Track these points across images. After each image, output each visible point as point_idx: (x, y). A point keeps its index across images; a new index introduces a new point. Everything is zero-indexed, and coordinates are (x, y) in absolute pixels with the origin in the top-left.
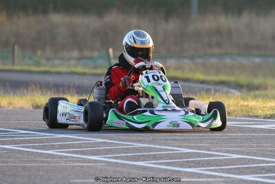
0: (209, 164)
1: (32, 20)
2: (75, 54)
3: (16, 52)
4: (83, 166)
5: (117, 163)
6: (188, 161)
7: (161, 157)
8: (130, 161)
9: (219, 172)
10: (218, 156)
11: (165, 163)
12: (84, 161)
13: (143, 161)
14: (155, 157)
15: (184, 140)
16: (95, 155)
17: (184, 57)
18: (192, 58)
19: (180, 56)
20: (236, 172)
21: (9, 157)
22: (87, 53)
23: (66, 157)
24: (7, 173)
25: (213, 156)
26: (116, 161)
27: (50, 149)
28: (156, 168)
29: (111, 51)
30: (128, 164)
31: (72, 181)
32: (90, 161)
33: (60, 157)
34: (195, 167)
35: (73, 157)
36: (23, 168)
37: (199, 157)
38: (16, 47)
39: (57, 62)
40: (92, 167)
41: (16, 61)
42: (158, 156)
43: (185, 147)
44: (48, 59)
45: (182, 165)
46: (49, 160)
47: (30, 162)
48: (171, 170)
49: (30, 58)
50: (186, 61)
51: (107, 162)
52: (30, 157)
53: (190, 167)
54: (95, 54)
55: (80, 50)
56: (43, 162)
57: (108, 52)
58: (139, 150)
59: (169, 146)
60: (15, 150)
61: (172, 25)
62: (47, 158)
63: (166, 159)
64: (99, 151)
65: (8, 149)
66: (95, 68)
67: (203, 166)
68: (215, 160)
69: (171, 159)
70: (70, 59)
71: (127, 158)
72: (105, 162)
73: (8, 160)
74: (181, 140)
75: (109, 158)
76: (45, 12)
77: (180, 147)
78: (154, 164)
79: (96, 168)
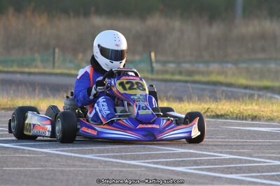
0: (250, 170)
1: (73, 22)
3: (56, 56)
4: (121, 171)
5: (157, 168)
6: (229, 167)
7: (201, 163)
8: (170, 166)
9: (260, 178)
10: (260, 162)
11: (206, 169)
12: (123, 165)
13: (183, 166)
14: (195, 163)
15: (226, 145)
16: (134, 160)
17: (228, 62)
18: (235, 63)
19: (223, 60)
20: (278, 178)
21: (47, 161)
23: (106, 162)
24: (45, 177)
25: (254, 162)
26: (155, 166)
27: (89, 154)
28: (197, 174)
29: (153, 55)
30: (169, 170)
32: (130, 166)
33: (100, 162)
34: (237, 173)
35: (112, 162)
36: (62, 172)
37: (240, 163)
38: (57, 50)
40: (131, 172)
41: (56, 65)
42: (199, 162)
43: (226, 153)
45: (222, 171)
46: (88, 164)
47: (69, 166)
48: (211, 176)
49: (71, 62)
50: (230, 65)
51: (147, 167)
52: (69, 161)
53: (231, 173)
54: (137, 58)
56: (81, 166)
57: (150, 55)
58: (180, 155)
59: (210, 152)
60: (54, 154)
61: (216, 30)
62: (86, 162)
63: (207, 165)
64: (138, 156)
65: (46, 153)
67: (244, 173)
68: (257, 166)
69: (212, 165)
71: (167, 164)
72: (144, 167)
73: (47, 164)
74: (222, 145)
75: (149, 163)
76: (86, 14)
77: (221, 153)
78: (195, 169)
79: (135, 173)
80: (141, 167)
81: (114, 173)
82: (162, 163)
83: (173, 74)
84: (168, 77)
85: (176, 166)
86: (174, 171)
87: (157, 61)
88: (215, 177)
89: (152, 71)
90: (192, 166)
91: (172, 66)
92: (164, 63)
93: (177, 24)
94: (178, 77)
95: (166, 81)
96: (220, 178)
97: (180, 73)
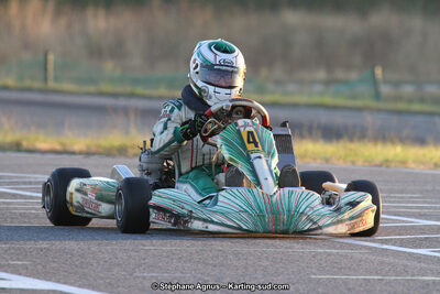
80: (361, 247)
81: (319, 257)
82: (394, 242)
83: (410, 101)
84: (402, 106)
85: (416, 247)
86: (414, 254)
87: (386, 82)
89: (377, 96)
91: (408, 89)
92: (397, 84)
93: (416, 22)
94: (417, 107)
95: (399, 113)
97: (422, 100)
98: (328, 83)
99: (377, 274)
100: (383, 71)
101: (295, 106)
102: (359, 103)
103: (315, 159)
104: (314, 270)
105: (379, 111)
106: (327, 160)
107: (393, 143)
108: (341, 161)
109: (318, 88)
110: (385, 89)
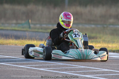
0: (71, 70)
2: (14, 22)
4: (16, 70)
5: (32, 69)
6: (62, 69)
8: (37, 68)
9: (75, 73)
10: (75, 67)
11: (52, 69)
12: (17, 68)
13: (43, 68)
16: (22, 65)
20: (83, 74)
22: (19, 22)
23: (9, 66)
25: (73, 66)
27: (2, 62)
29: (30, 21)
31: (12, 76)
32: (20, 68)
33: (7, 66)
34: (65, 71)
35: (13, 66)
37: (67, 67)
39: (6, 25)
40: (21, 71)
42: (49, 66)
44: (3, 24)
45: (59, 70)
46: (2, 67)
48: (55, 72)
51: (27, 68)
53: (63, 71)
54: (23, 22)
55: (17, 20)
57: (29, 21)
58: (41, 63)
61: (57, 10)
63: (53, 68)
64: (23, 63)
66: (23, 28)
67: (68, 71)
68: (74, 68)
69: (55, 68)
70: (12, 24)
71: (36, 67)
72: (26, 68)
75: (28, 66)
76: (2, 3)
78: (48, 69)
79: (22, 71)
80: (25, 68)
81: (13, 71)
82: (34, 67)
83: (38, 29)
84: (36, 30)
85: (39, 68)
86: (39, 70)
87: (32, 24)
88: (56, 73)
89: (30, 27)
90: (47, 68)
91: (38, 26)
92: (35, 24)
93: (40, 8)
94: (40, 30)
95: (36, 32)
96: (58, 73)
97: (42, 29)
98: (16, 24)
99: (29, 75)
100: (31, 21)
101: (7, 30)
102: (25, 29)
103: (13, 44)
104: (12, 74)
105: (30, 31)
106: (16, 45)
107: (34, 40)
108: (20, 45)
109: (14, 25)
110: (32, 26)
